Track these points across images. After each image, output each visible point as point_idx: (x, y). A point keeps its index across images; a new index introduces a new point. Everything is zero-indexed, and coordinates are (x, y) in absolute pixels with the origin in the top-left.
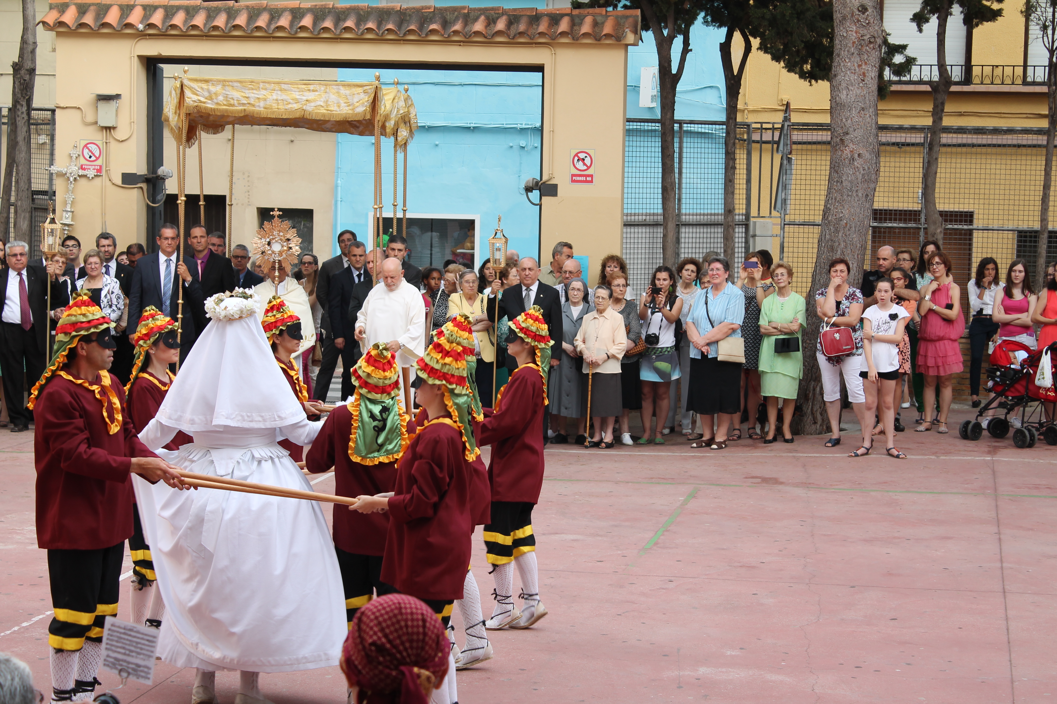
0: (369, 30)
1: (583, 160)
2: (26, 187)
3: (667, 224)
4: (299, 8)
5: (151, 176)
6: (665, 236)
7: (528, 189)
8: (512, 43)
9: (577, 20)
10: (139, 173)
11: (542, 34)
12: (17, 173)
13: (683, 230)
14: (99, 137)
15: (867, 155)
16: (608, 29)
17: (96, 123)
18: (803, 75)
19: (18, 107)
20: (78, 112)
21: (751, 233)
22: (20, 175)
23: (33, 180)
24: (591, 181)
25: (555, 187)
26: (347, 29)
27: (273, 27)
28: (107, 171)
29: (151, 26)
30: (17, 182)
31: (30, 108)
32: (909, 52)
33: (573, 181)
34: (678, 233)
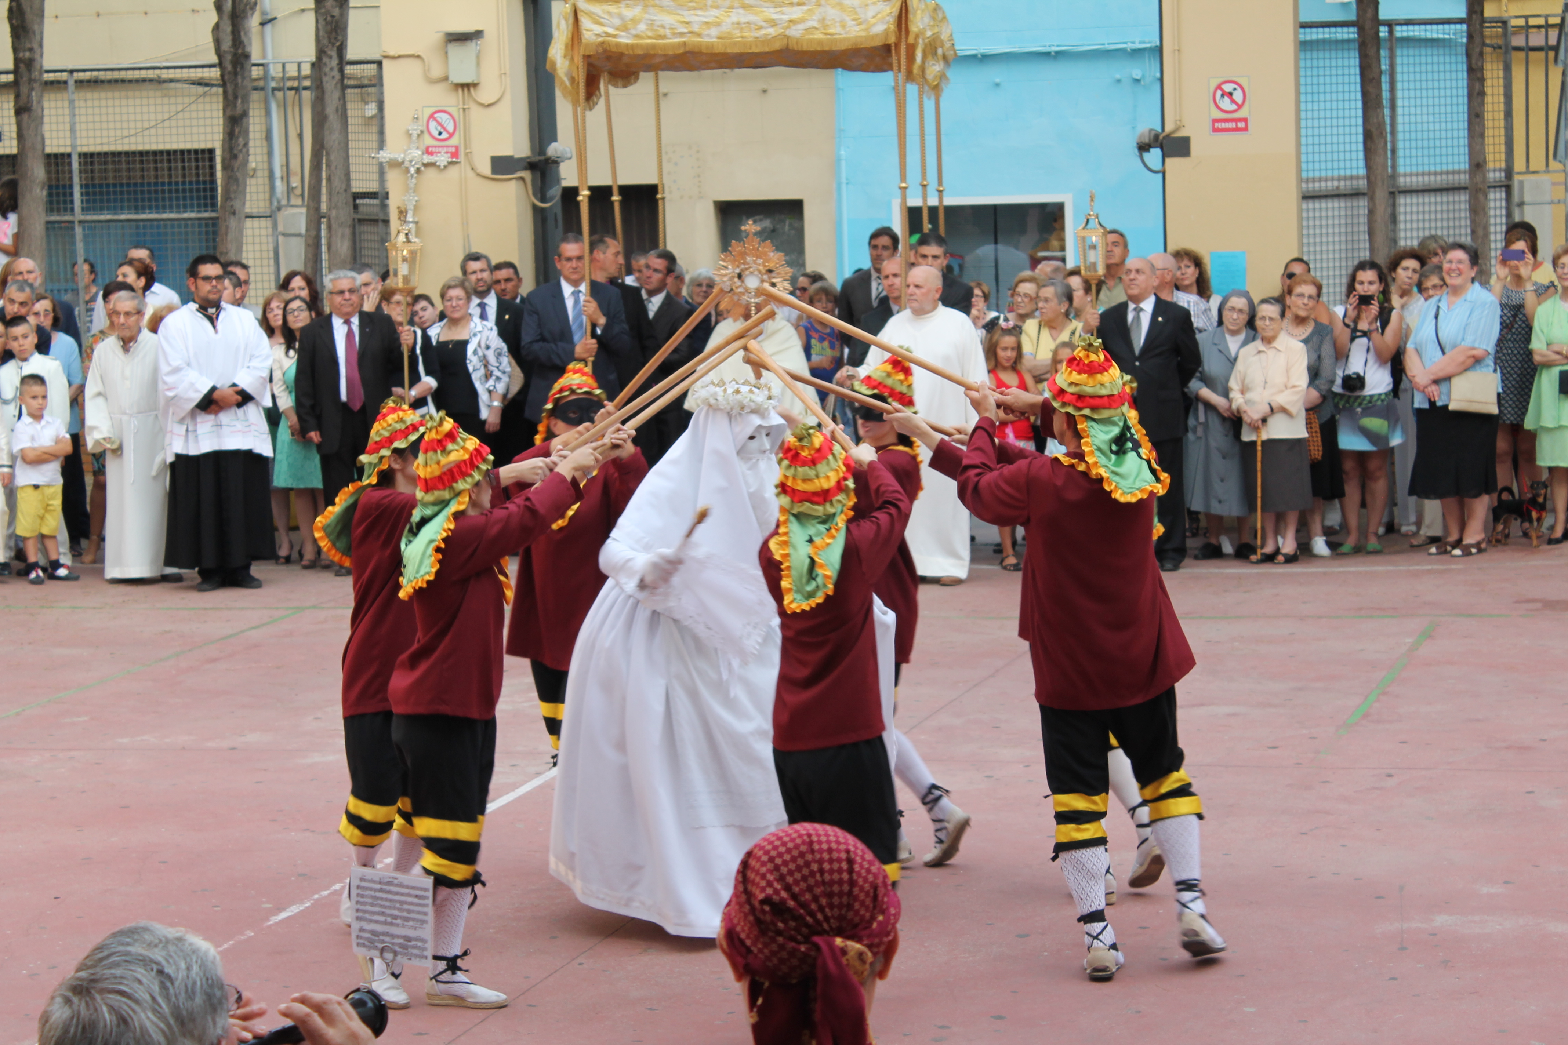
1: (1230, 95)
2: (344, 186)
3: (1374, 192)
5: (537, 159)
6: (1371, 212)
10: (517, 156)
12: (328, 166)
13: (1401, 200)
14: (452, 101)
17: (446, 79)
19: (325, 59)
20: (417, 62)
21: (1516, 198)
22: (333, 168)
23: (353, 176)
24: (1246, 129)
25: (1186, 141)
28: (466, 154)
30: (329, 179)
31: (342, 62)
33: (1215, 130)
34: (1394, 205)
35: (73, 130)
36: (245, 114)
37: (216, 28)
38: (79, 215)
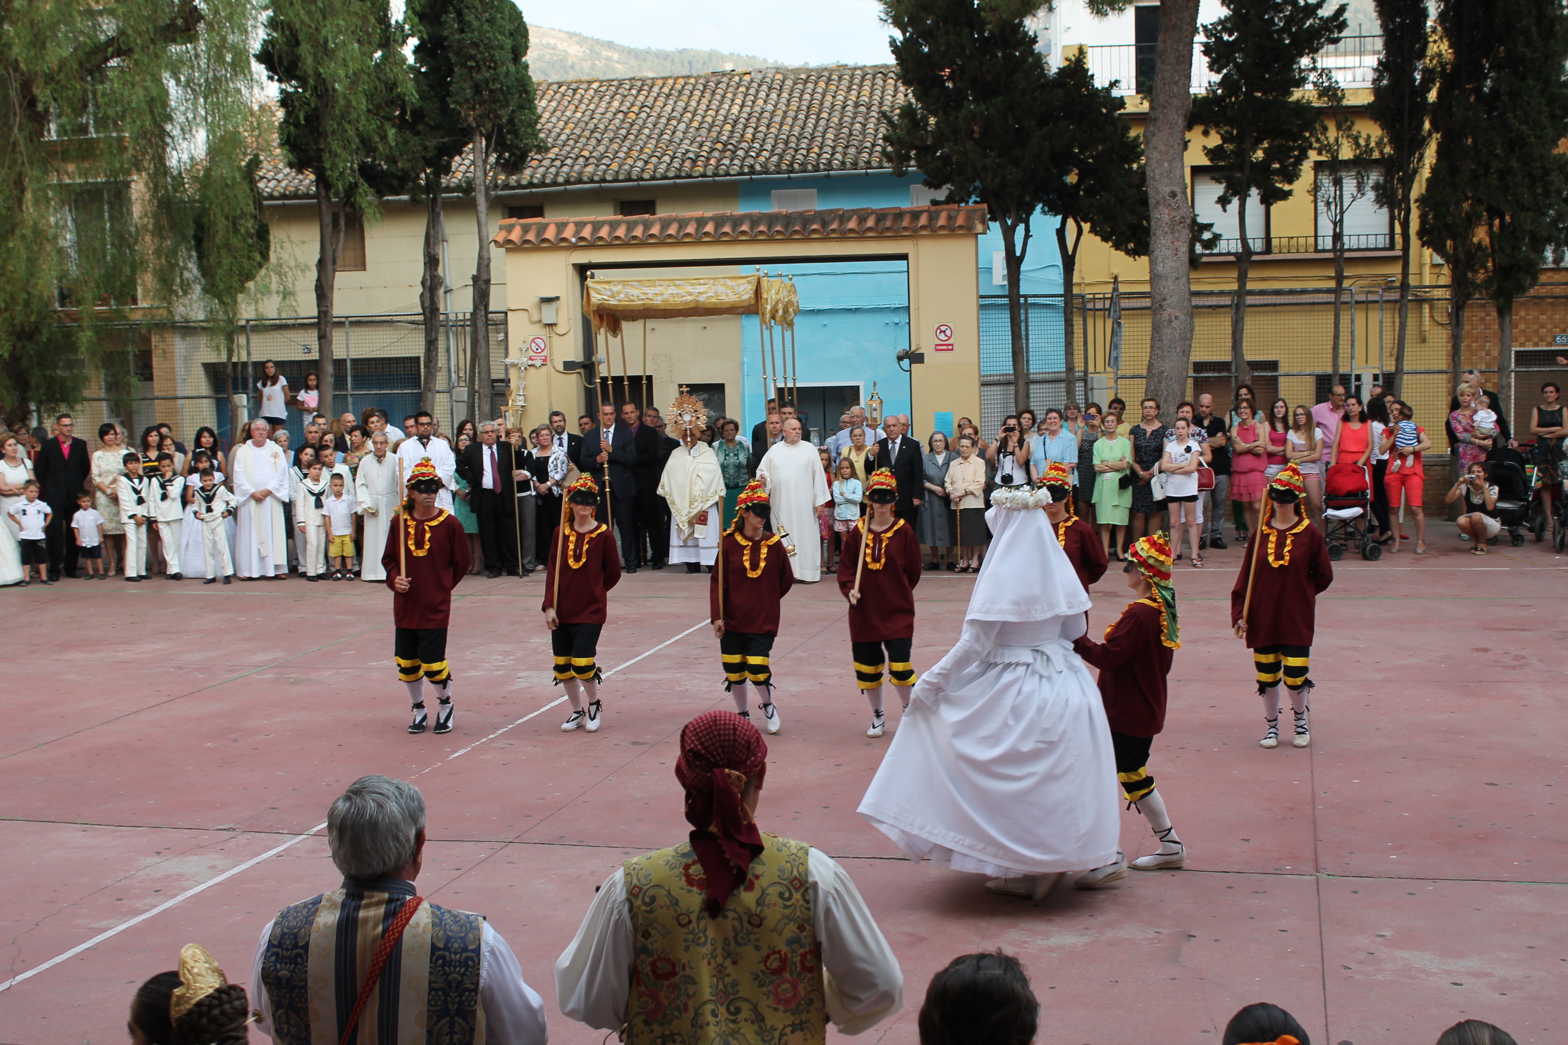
0: (761, 232)
1: (944, 332)
2: (487, 377)
3: (1018, 382)
4: (703, 218)
5: (587, 362)
6: (1016, 393)
7: (900, 358)
8: (881, 237)
9: (934, 215)
10: (577, 361)
11: (905, 229)
12: (479, 366)
13: (1032, 387)
14: (543, 333)
15: (1182, 317)
16: (960, 221)
17: (540, 321)
18: (1128, 252)
19: (478, 311)
20: (525, 313)
21: (1089, 386)
22: (481, 367)
23: (492, 371)
24: (952, 350)
25: (922, 355)
26: (743, 233)
27: (681, 234)
28: (551, 360)
29: (582, 239)
30: (479, 373)
31: (487, 312)
32: (1215, 229)
33: (937, 350)
34: (1028, 389)
35: (347, 348)
36: (436, 339)
37: (422, 295)
38: (350, 391)
